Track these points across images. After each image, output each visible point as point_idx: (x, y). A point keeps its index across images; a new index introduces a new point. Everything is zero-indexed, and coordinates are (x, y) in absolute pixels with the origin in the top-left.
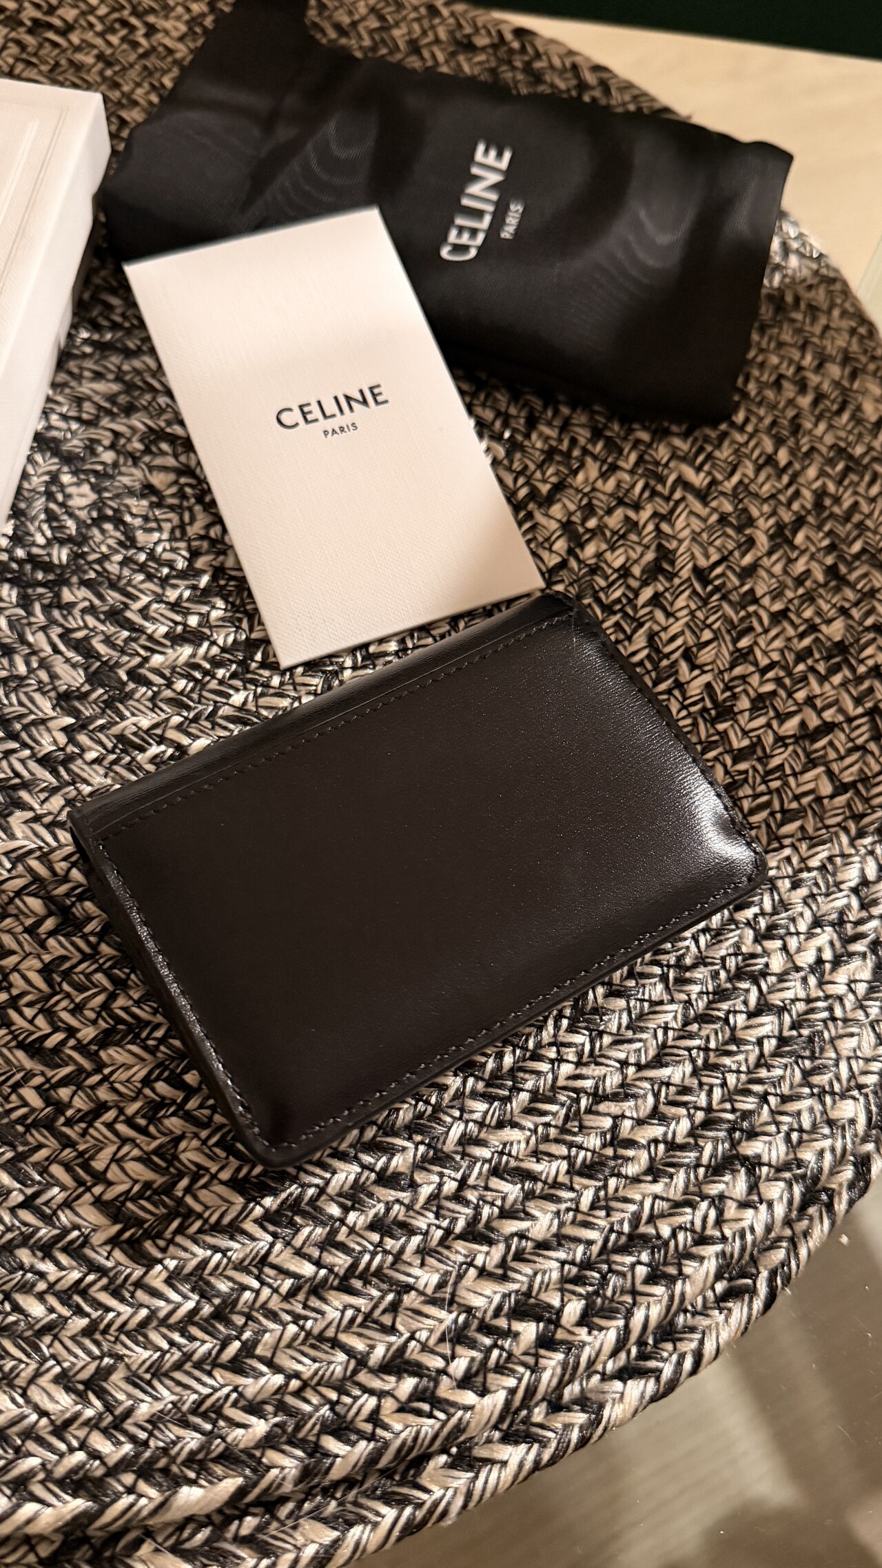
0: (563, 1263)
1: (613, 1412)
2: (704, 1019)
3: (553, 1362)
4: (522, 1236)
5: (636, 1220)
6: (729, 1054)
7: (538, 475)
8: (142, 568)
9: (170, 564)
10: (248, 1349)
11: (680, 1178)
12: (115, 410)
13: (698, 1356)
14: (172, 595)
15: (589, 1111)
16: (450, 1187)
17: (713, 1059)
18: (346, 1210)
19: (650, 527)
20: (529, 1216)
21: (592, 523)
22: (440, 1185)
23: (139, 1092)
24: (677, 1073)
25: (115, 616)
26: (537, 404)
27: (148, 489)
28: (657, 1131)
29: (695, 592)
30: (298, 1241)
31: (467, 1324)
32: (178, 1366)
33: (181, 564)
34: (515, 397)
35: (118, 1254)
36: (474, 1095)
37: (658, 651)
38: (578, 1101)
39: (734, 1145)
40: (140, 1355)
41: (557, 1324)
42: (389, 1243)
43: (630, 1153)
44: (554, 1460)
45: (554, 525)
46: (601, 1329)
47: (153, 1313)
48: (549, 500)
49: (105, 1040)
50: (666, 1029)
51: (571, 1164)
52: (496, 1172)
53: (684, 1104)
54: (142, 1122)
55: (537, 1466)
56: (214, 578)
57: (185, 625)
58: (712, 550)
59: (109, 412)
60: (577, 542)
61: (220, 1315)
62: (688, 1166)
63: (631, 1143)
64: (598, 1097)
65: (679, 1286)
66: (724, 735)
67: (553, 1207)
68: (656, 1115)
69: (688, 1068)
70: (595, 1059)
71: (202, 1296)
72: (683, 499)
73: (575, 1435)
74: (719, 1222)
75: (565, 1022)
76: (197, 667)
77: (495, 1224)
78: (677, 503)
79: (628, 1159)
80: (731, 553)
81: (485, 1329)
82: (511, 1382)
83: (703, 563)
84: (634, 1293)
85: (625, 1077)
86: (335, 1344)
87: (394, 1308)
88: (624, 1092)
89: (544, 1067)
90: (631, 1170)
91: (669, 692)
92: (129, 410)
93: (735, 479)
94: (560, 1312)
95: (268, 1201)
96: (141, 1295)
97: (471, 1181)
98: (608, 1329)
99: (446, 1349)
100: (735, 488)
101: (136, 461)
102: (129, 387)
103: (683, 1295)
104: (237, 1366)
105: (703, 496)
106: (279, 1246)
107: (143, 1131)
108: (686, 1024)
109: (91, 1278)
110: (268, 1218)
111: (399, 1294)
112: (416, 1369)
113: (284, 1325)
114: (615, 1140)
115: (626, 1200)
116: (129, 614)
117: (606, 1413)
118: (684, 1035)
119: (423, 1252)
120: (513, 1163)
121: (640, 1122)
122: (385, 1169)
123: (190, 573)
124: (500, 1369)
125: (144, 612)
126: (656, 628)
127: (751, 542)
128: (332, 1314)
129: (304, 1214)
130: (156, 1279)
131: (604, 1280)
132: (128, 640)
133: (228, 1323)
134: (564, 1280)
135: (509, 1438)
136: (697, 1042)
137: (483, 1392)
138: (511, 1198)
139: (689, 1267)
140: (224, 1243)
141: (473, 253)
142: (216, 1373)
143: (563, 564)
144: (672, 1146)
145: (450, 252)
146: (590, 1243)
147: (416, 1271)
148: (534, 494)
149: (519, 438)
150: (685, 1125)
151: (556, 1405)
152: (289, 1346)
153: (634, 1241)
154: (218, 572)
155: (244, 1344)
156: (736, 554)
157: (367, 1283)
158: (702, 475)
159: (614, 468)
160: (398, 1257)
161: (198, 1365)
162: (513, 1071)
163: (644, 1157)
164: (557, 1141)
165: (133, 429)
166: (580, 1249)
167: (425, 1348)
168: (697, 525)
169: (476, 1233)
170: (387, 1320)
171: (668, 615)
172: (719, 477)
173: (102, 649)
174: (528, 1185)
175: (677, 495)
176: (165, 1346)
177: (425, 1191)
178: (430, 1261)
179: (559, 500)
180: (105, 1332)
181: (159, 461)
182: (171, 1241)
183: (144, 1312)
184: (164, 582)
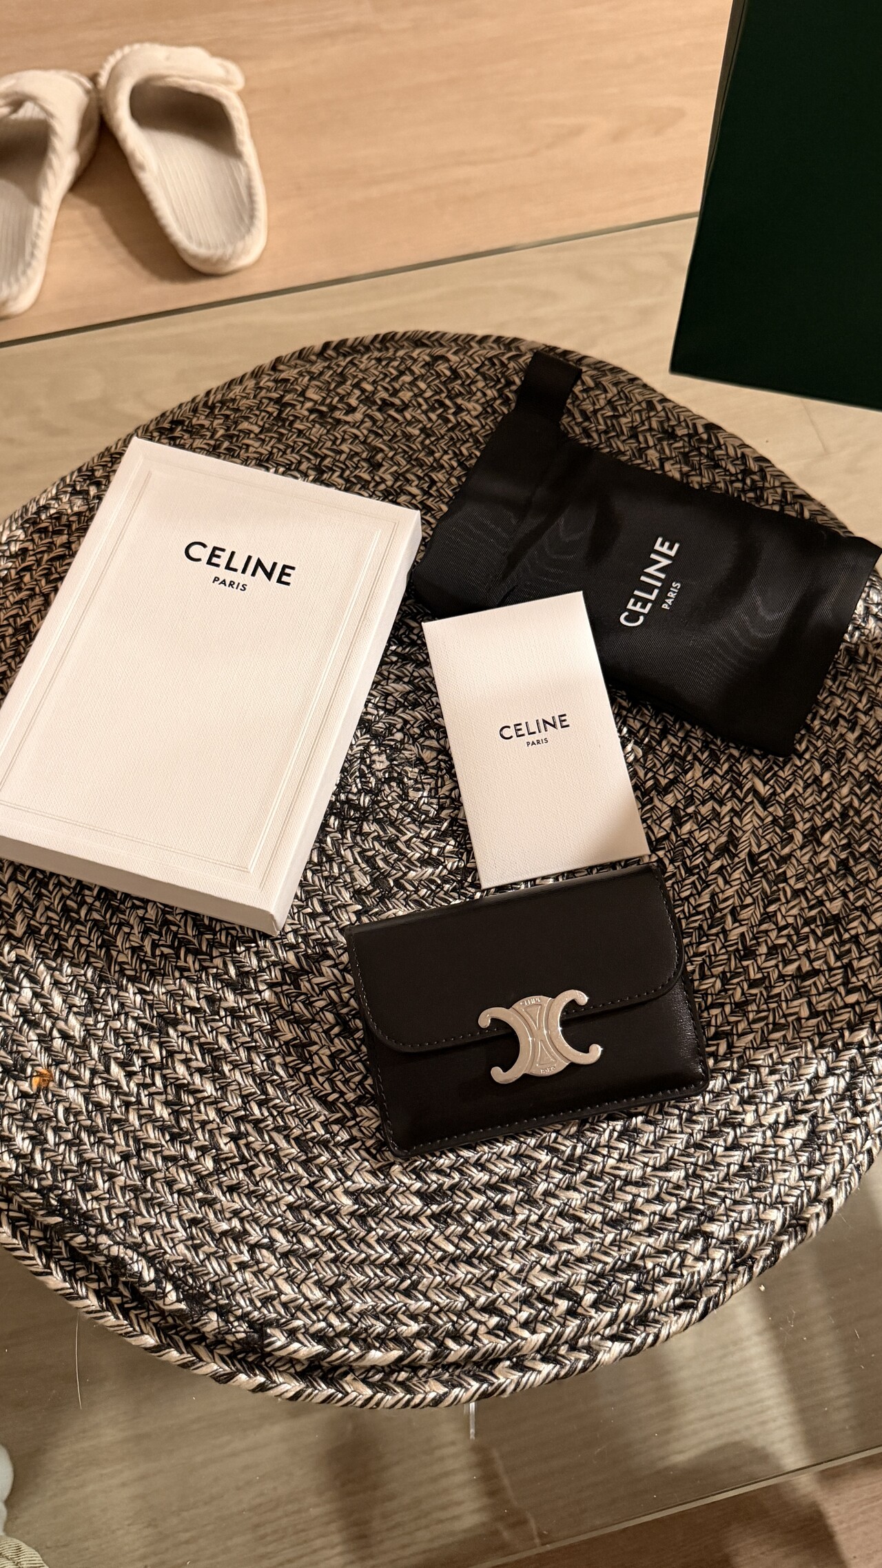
0: (589, 1271)
1: (603, 1357)
2: (698, 1146)
3: (573, 1324)
4: (569, 1252)
5: (634, 1255)
6: (709, 1170)
7: (661, 772)
8: (410, 814)
9: (427, 813)
10: (415, 1285)
11: (665, 1236)
12: (406, 704)
13: (657, 1337)
14: (425, 833)
15: (620, 1189)
16: (534, 1218)
17: (699, 1172)
18: (476, 1220)
19: (727, 819)
20: (575, 1243)
21: (691, 810)
22: (529, 1216)
23: (374, 1134)
24: (676, 1175)
25: (391, 843)
26: (670, 719)
27: (420, 761)
28: (658, 1208)
29: (746, 869)
30: (448, 1232)
31: (531, 1295)
32: (377, 1287)
33: (432, 813)
34: (655, 716)
35: (353, 1221)
36: (556, 1168)
37: (715, 906)
38: (614, 1182)
39: (700, 1223)
40: (359, 1278)
41: (580, 1304)
42: (496, 1243)
43: (639, 1217)
44: (566, 1375)
45: (665, 809)
46: (603, 1311)
47: (368, 1257)
48: (665, 791)
49: (359, 1101)
50: (675, 1148)
51: (604, 1218)
52: (561, 1214)
53: (676, 1195)
54: (374, 1152)
55: (557, 1376)
56: (451, 825)
57: (430, 854)
58: (763, 841)
59: (402, 705)
60: (678, 822)
61: (403, 1264)
62: (670, 1231)
63: (642, 1213)
64: (627, 1181)
65: (650, 1297)
66: (746, 969)
67: (589, 1240)
68: (658, 1199)
69: (683, 1173)
70: (630, 1159)
71: (395, 1252)
72: (752, 802)
73: (580, 1365)
74: (681, 1265)
75: (616, 1134)
76: (433, 882)
77: (556, 1243)
78: (748, 804)
79: (637, 1221)
80: (775, 845)
81: (541, 1299)
82: (549, 1330)
83: (755, 850)
84: (625, 1295)
85: (645, 1173)
86: (460, 1291)
87: (493, 1278)
88: (642, 1183)
89: (599, 1159)
90: (637, 1227)
91: (717, 935)
92: (415, 705)
93: (789, 793)
94: (582, 1298)
95: (434, 1207)
96: (362, 1245)
97: (546, 1217)
98: (606, 1312)
99: (517, 1305)
100: (787, 800)
101: (415, 741)
102: (417, 688)
103: (652, 1302)
104: (407, 1293)
105: (765, 803)
106: (437, 1233)
107: (374, 1157)
108: (687, 1147)
109: (338, 1232)
110: (433, 1217)
111: (497, 1271)
112: (501, 1313)
113: (435, 1276)
114: (633, 1210)
115: (631, 1244)
116: (399, 844)
117: (599, 1357)
118: (685, 1153)
119: (514, 1251)
120: (571, 1211)
121: (648, 1201)
122: (500, 1201)
123: (437, 820)
124: (544, 1322)
125: (407, 843)
126: (717, 890)
127: (791, 838)
128: (461, 1275)
129: (454, 1219)
130: (372, 1239)
131: (610, 1285)
132: (397, 860)
133: (406, 1269)
134: (588, 1281)
135: (545, 1360)
136: (693, 1160)
137: (534, 1332)
138: (567, 1230)
139: (659, 1287)
140: (409, 1226)
141: (642, 620)
142: (397, 1295)
143: (667, 837)
144: (664, 1218)
145: (627, 619)
146: (606, 1263)
147: (508, 1261)
148: (656, 785)
149: (654, 743)
150: (673, 1207)
151: (573, 1347)
152: (436, 1288)
153: (630, 1268)
154: (454, 821)
155: (413, 1283)
156: (779, 846)
157: (481, 1262)
158: (768, 787)
159: (712, 772)
160: (500, 1251)
161: (388, 1289)
162: (581, 1157)
163: (646, 1221)
164: (598, 1203)
165: (416, 719)
166: (600, 1266)
167: (506, 1303)
168: (757, 822)
169: (544, 1246)
170: (489, 1284)
171: (726, 882)
172: (779, 791)
173: (381, 864)
174: (578, 1225)
175: (748, 800)
176: (372, 1275)
177: (520, 1218)
178: (516, 1257)
179: (672, 791)
180: (342, 1262)
181: (427, 743)
182: (381, 1220)
183: (363, 1256)
184: (421, 825)
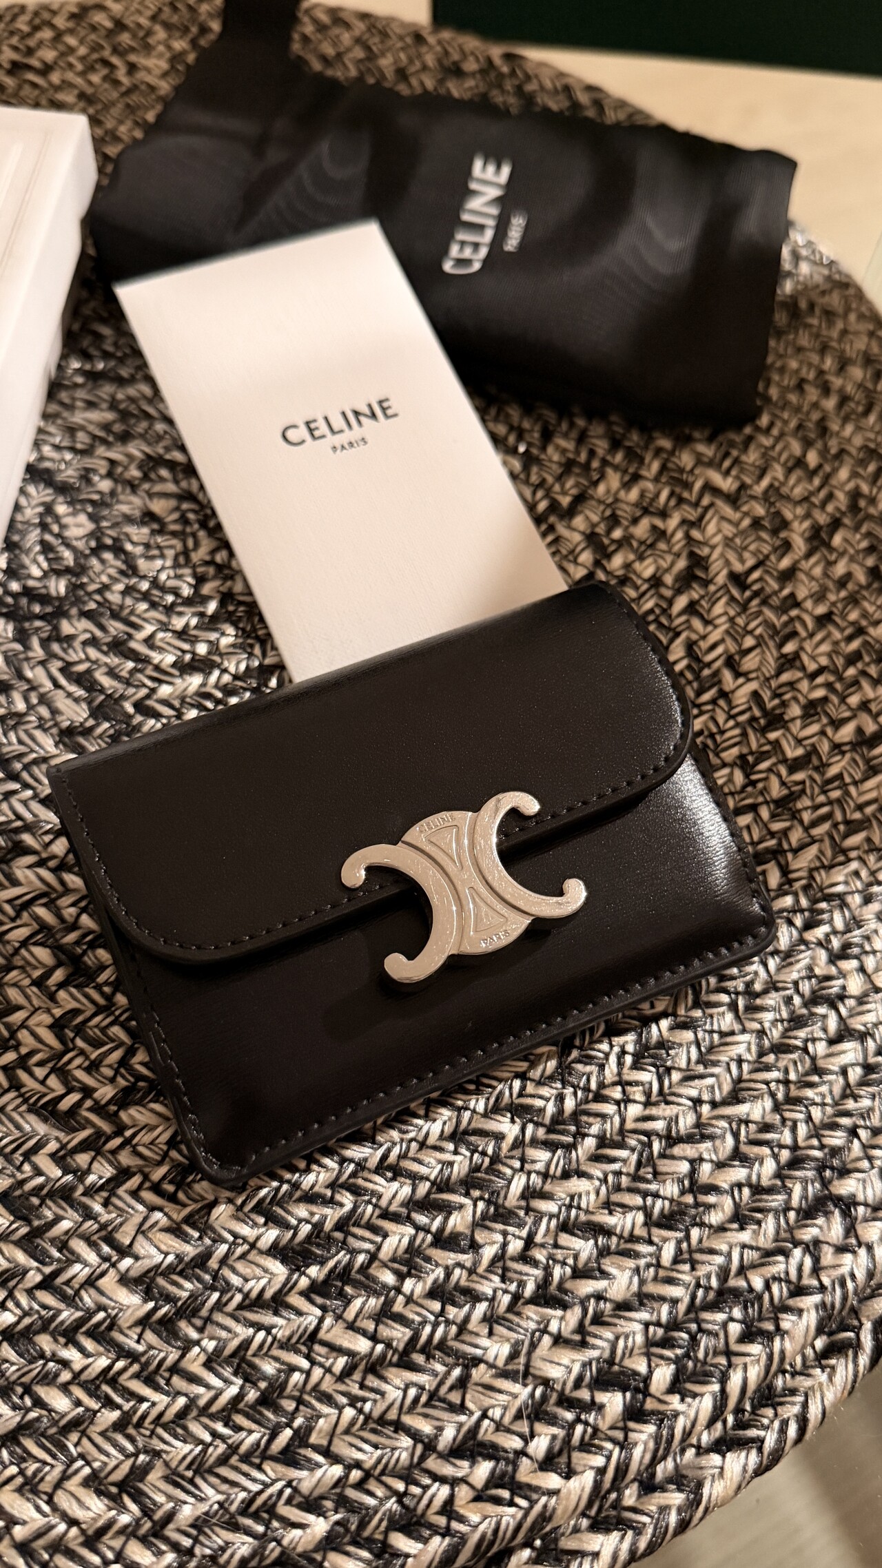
0: (647, 1325)
1: (714, 1491)
2: (781, 1048)
3: (644, 1434)
4: (599, 1297)
5: (724, 1273)
6: (811, 1085)
7: (557, 488)
8: (146, 596)
9: (175, 592)
10: (301, 1437)
11: (770, 1225)
12: (111, 439)
13: (803, 1422)
14: (178, 623)
15: (663, 1156)
16: (515, 1246)
17: (794, 1091)
18: (401, 1277)
19: (679, 535)
20: (605, 1275)
21: (617, 534)
22: (505, 1245)
23: (165, 1155)
24: (757, 1110)
25: (119, 647)
26: (551, 416)
27: (149, 517)
28: (739, 1173)
29: (733, 599)
30: (350, 1314)
31: (544, 1398)
32: (223, 1460)
33: (186, 591)
34: (528, 410)
35: (150, 1336)
36: (535, 1142)
37: (698, 660)
38: (650, 1145)
39: (826, 1184)
40: (180, 1450)
41: (646, 1393)
42: (452, 1312)
43: (711, 1199)
44: (651, 1548)
45: (577, 537)
46: (695, 1395)
47: (192, 1401)
48: (570, 513)
49: (125, 1099)
50: (740, 1061)
51: (648, 1214)
52: (566, 1227)
53: (767, 1143)
54: (170, 1188)
55: (633, 1555)
56: (222, 603)
57: (194, 653)
58: (746, 555)
59: (104, 441)
60: (603, 553)
61: (266, 1400)
62: (776, 1212)
63: (712, 1189)
64: (672, 1140)
65: (777, 1343)
66: (776, 744)
67: (631, 1263)
68: (737, 1155)
69: (768, 1103)
70: (665, 1098)
71: (247, 1379)
72: (712, 505)
73: (673, 1519)
74: (816, 1270)
75: (629, 1059)
76: (208, 696)
77: (569, 1285)
78: (707, 509)
79: (713, 1206)
80: (767, 557)
81: (566, 1402)
82: (599, 1461)
83: (738, 568)
84: (728, 1353)
85: (699, 1116)
86: (399, 1427)
87: (462, 1383)
88: (700, 1133)
89: (609, 1109)
90: (715, 1218)
91: (714, 701)
92: (125, 437)
93: (765, 483)
94: (647, 1379)
95: (313, 1271)
96: (177, 1381)
97: (539, 1238)
98: (702, 1395)
99: (524, 1427)
100: (766, 492)
101: (133, 487)
102: (124, 415)
103: (782, 1352)
104: (289, 1457)
105: (733, 500)
106: (328, 1321)
107: (172, 1198)
108: (761, 1054)
109: (120, 1364)
110: (315, 1290)
111: (467, 1368)
112: (491, 1451)
113: (340, 1409)
114: (695, 1186)
115: (712, 1252)
116: (133, 645)
117: (706, 1492)
118: (761, 1067)
119: (491, 1320)
120: (583, 1217)
121: (720, 1165)
122: (441, 1230)
123: (197, 599)
124: (585, 1447)
125: (149, 641)
126: (694, 637)
127: (787, 546)
128: (394, 1394)
129: (356, 1284)
130: (194, 1362)
131: (694, 1340)
132: (133, 672)
133: (277, 1409)
134: (650, 1343)
135: (599, 1525)
136: (775, 1075)
137: (569, 1474)
138: (584, 1257)
139: (787, 1321)
140: (268, 1318)
141: (477, 266)
142: (267, 1466)
143: (590, 576)
144: (758, 1190)
145: (454, 266)
146: (675, 1302)
147: (484, 1342)
148: (554, 507)
149: (535, 451)
150: (769, 1167)
151: (649, 1485)
152: (347, 1432)
153: (723, 1297)
154: (226, 598)
155: (296, 1432)
156: (773, 558)
157: (429, 1357)
158: (730, 480)
159: (636, 478)
160: (463, 1327)
161: (246, 1459)
162: (576, 1115)
163: (728, 1203)
164: (630, 1190)
165: (130, 457)
166: (665, 1309)
167: (499, 1427)
168: (729, 530)
169: (547, 1296)
170: (455, 1397)
171: (707, 622)
172: (748, 481)
173: (106, 681)
174: (601, 1240)
175: (706, 501)
176: (207, 1438)
177: (488, 1253)
178: (499, 1329)
179: (581, 512)
180: (139, 1425)
181: (158, 488)
182: (208, 1320)
183: (182, 1401)
184: (169, 610)
